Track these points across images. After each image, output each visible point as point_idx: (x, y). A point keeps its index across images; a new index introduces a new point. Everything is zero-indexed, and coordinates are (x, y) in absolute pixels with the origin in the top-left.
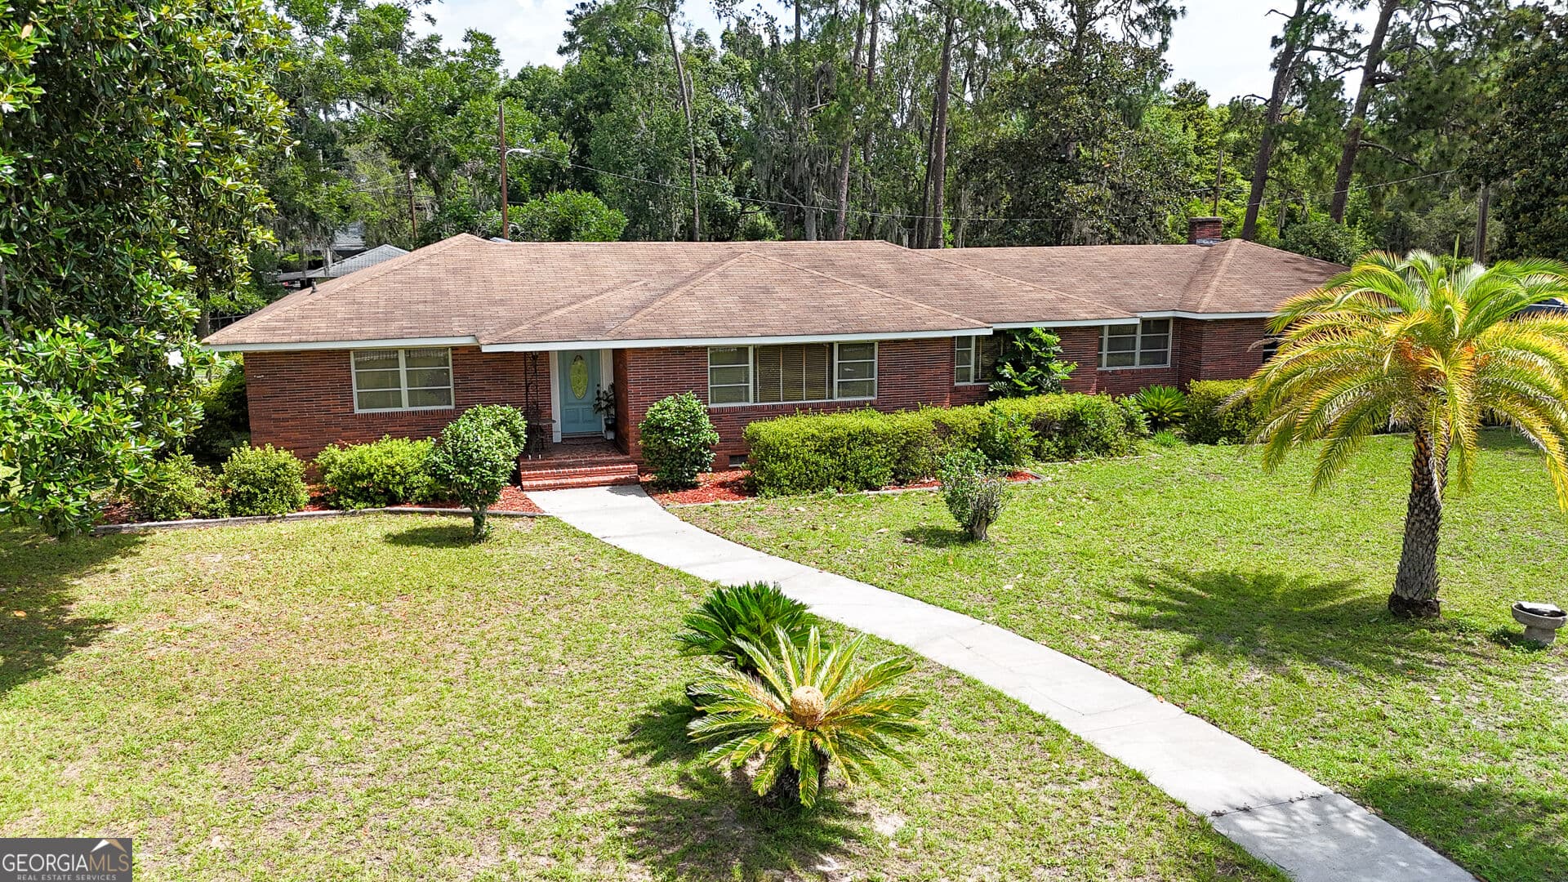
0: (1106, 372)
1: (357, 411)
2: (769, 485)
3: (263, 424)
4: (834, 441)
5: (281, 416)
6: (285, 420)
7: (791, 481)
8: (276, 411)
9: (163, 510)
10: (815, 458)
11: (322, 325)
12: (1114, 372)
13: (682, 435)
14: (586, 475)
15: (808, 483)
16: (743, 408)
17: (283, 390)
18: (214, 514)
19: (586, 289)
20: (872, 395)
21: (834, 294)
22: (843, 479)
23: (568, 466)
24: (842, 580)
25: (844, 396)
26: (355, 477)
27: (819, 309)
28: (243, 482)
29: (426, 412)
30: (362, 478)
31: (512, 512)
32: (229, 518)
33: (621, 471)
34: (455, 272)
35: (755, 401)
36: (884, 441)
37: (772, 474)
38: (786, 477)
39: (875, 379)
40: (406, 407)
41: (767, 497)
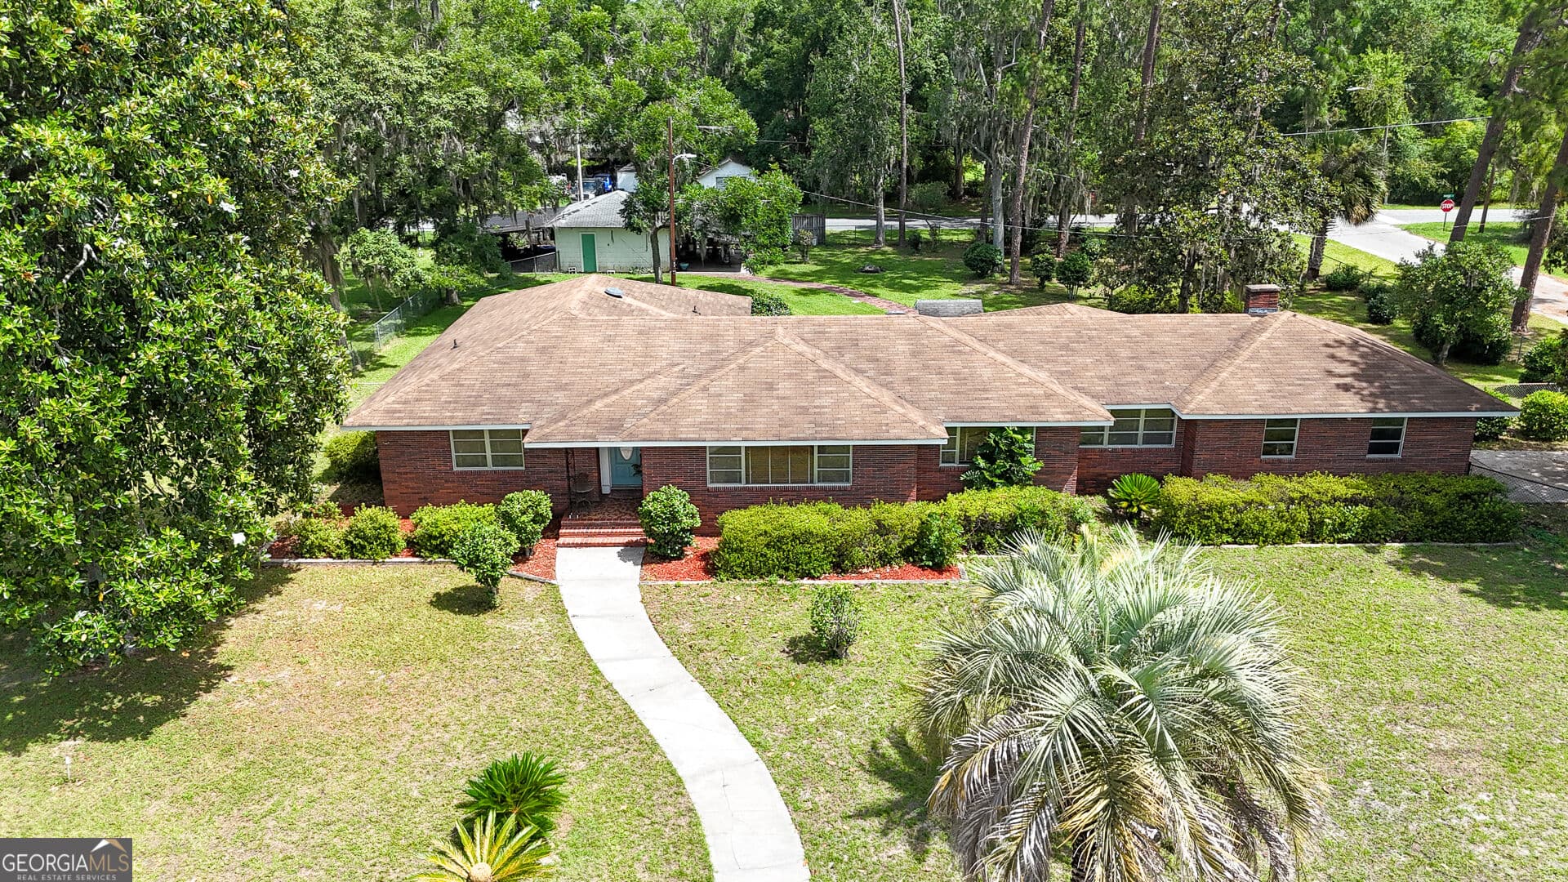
0: (1106, 450)
1: (456, 469)
2: (725, 571)
3: (391, 476)
4: (780, 539)
5: (402, 470)
6: (406, 473)
7: (744, 568)
8: (399, 467)
9: (308, 552)
10: (765, 550)
11: (426, 409)
12: (1114, 450)
13: (663, 524)
14: (608, 535)
15: (756, 570)
16: (736, 489)
17: (403, 453)
18: (339, 556)
19: (635, 374)
20: (848, 481)
21: (827, 392)
22: (787, 569)
23: (597, 526)
24: (701, 695)
25: (824, 481)
26: (431, 537)
27: (804, 410)
28: (357, 536)
29: (504, 471)
30: (435, 538)
31: (531, 576)
32: (350, 560)
33: (633, 534)
34: (542, 351)
35: (747, 482)
36: (824, 541)
37: (727, 562)
38: (739, 566)
39: (851, 469)
40: (490, 467)
41: (722, 581)
